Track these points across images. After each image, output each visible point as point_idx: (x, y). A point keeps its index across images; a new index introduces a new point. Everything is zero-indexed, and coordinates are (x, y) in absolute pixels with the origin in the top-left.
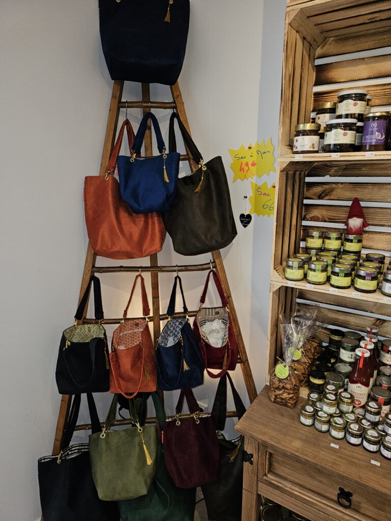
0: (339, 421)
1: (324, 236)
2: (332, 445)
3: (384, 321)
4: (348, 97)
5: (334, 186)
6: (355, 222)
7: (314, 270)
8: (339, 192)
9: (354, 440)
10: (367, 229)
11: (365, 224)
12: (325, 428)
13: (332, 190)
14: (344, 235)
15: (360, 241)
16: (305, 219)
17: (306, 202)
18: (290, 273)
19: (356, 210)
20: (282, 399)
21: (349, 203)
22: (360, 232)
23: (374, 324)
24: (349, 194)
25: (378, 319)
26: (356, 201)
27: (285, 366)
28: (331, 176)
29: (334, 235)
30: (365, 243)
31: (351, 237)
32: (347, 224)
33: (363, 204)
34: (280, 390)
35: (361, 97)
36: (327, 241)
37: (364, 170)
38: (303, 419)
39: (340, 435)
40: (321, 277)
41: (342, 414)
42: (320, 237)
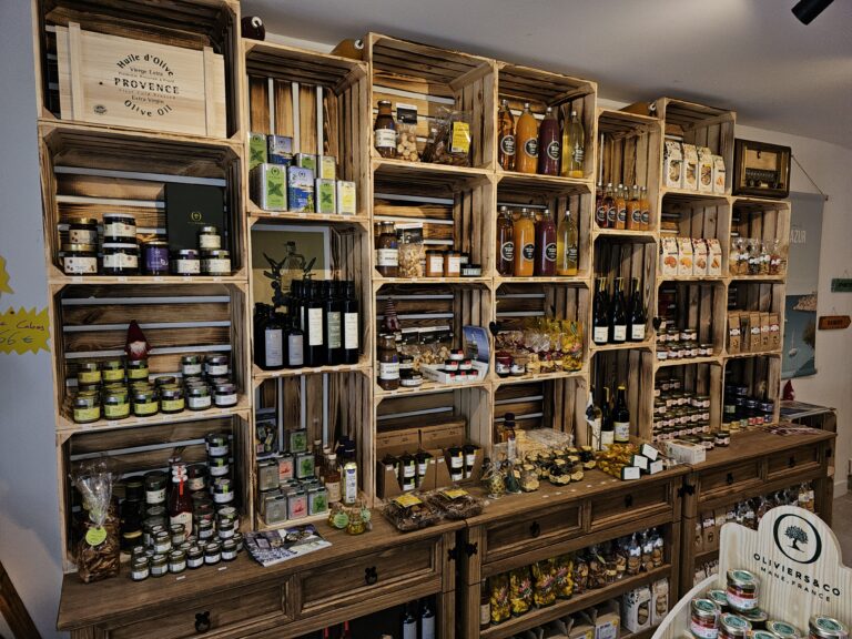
0: (178, 553)
1: (103, 366)
2: (178, 579)
3: (184, 447)
4: (117, 220)
5: (103, 308)
6: (138, 347)
7: (116, 404)
8: (110, 314)
9: (197, 562)
10: (151, 352)
11: (148, 348)
12: (164, 569)
13: (102, 313)
14: (127, 362)
15: (146, 366)
16: (70, 350)
17: (66, 329)
18: (82, 415)
19: (135, 333)
20: (102, 570)
21: (127, 326)
22: (144, 357)
23: (174, 454)
24: (122, 316)
25: (177, 448)
26: (134, 324)
27: (98, 529)
28: (96, 297)
29: (115, 364)
30: (151, 368)
31: (136, 363)
32: (127, 349)
33: (141, 326)
34: (98, 560)
35: (130, 222)
36: (108, 372)
37: (136, 291)
38: (137, 575)
39: (182, 566)
40: (124, 409)
41: (176, 547)
42: (97, 370)
